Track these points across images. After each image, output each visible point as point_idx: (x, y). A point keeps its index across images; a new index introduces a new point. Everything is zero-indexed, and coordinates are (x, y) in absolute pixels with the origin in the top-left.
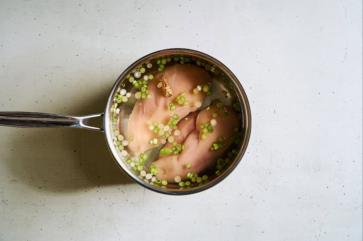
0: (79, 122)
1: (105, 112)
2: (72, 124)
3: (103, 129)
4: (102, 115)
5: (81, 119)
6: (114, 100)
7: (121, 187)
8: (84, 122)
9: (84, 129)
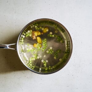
0: (7, 47)
1: (17, 43)
2: (4, 47)
3: (16, 49)
4: (16, 44)
5: (8, 45)
6: (21, 38)
7: (23, 71)
8: (9, 46)
9: (9, 49)
